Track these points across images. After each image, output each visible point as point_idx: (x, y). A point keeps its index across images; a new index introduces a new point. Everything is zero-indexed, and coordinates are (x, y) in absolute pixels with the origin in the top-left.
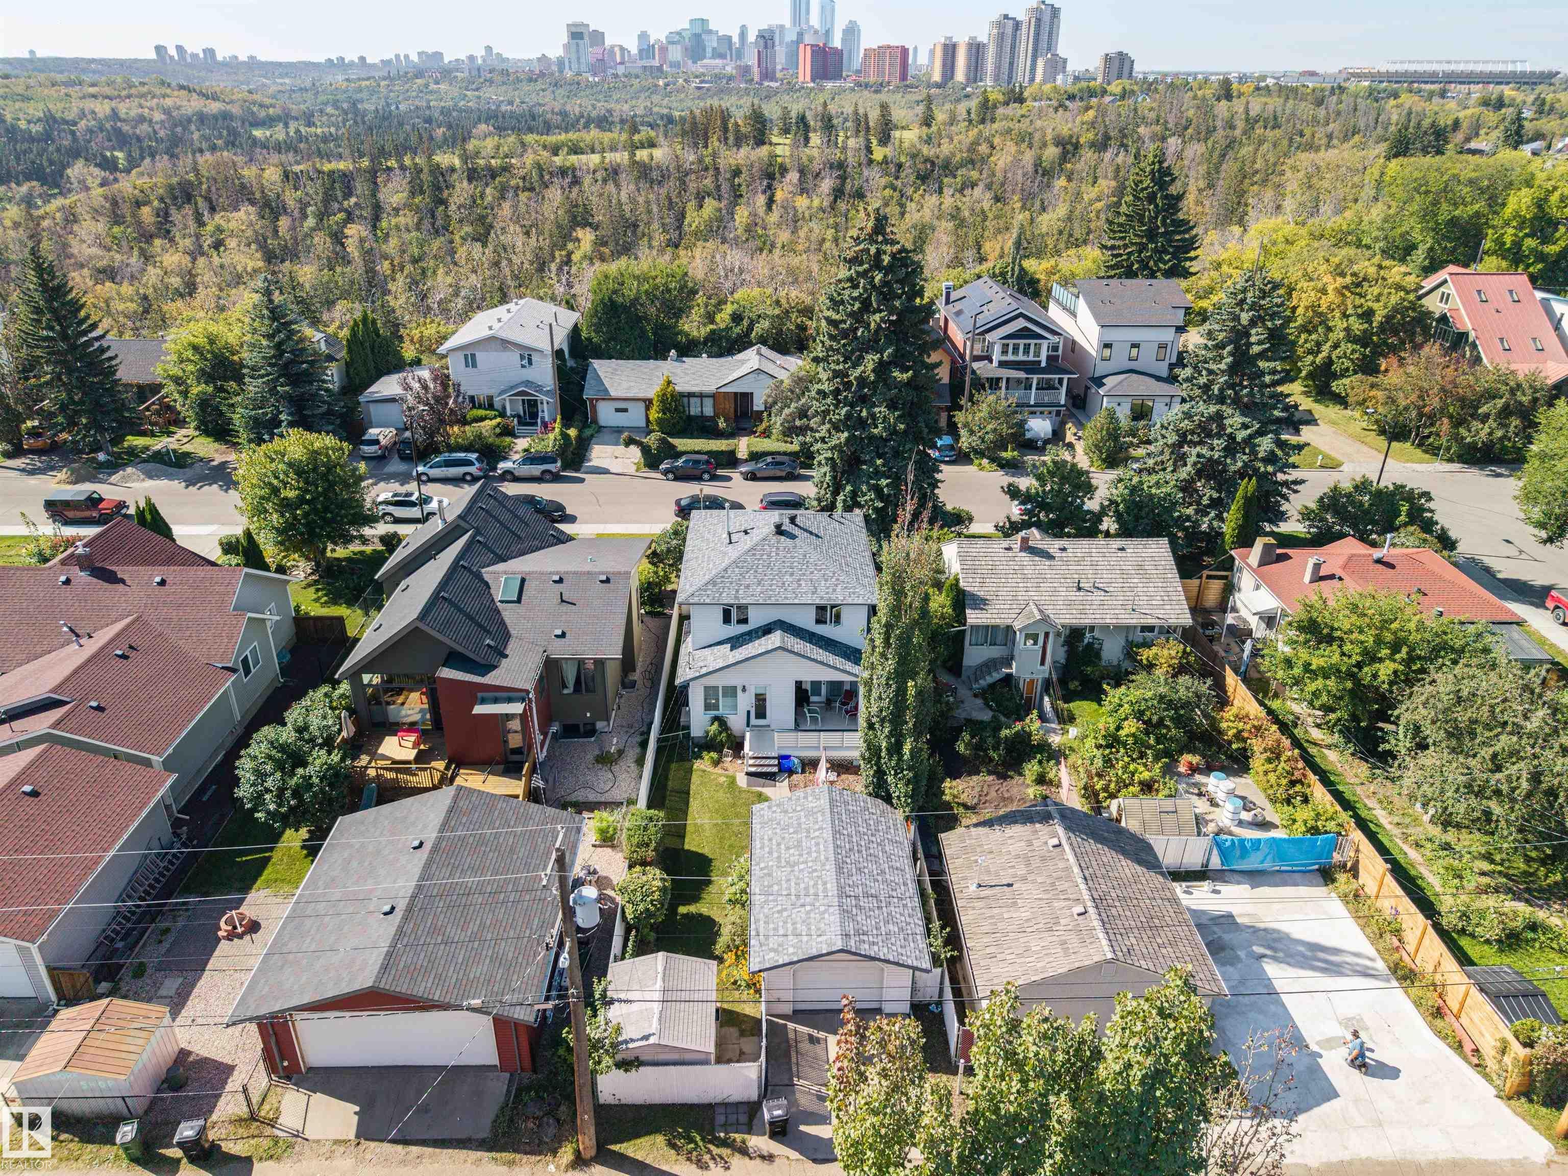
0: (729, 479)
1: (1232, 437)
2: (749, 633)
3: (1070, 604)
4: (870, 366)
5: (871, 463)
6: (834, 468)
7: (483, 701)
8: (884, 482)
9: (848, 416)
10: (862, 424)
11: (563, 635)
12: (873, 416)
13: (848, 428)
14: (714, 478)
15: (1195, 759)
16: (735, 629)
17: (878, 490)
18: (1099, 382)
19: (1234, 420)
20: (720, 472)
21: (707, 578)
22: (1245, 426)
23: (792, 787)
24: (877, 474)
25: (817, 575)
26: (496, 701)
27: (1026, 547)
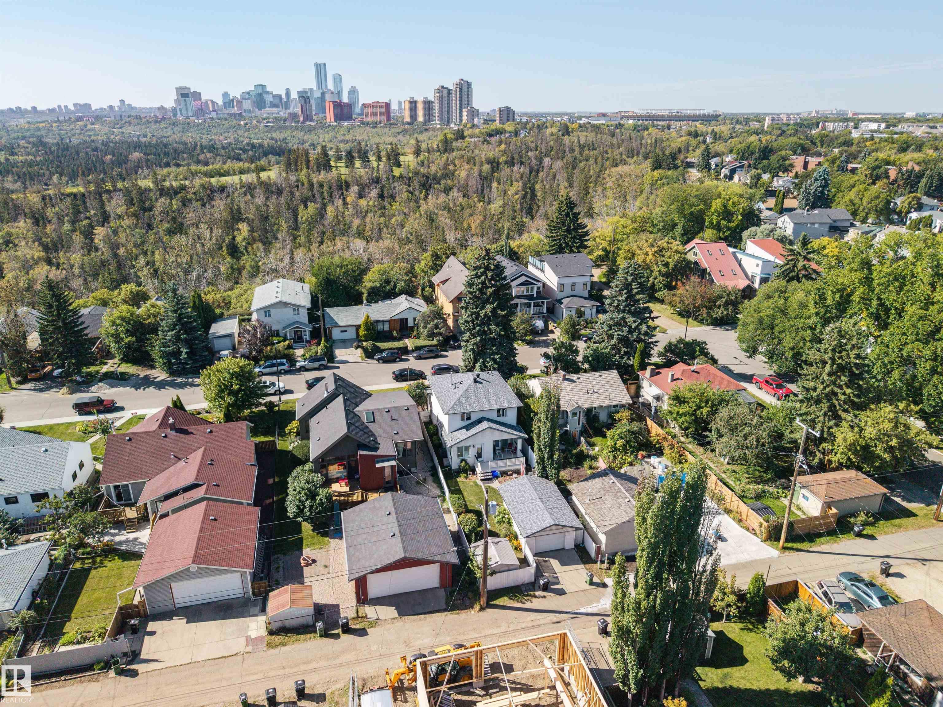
1: (630, 327)
2: (472, 423)
3: (586, 399)
4: (490, 310)
5: (491, 349)
6: (474, 352)
7: (378, 462)
8: (497, 357)
9: (479, 330)
10: (485, 332)
11: (397, 433)
12: (490, 329)
13: (479, 335)
14: (401, 360)
15: (644, 453)
16: (466, 423)
17: (494, 360)
18: (560, 302)
19: (630, 319)
20: (403, 357)
21: (452, 403)
22: (635, 322)
23: (500, 482)
24: (494, 353)
25: (495, 398)
26: (383, 461)
27: (565, 379)
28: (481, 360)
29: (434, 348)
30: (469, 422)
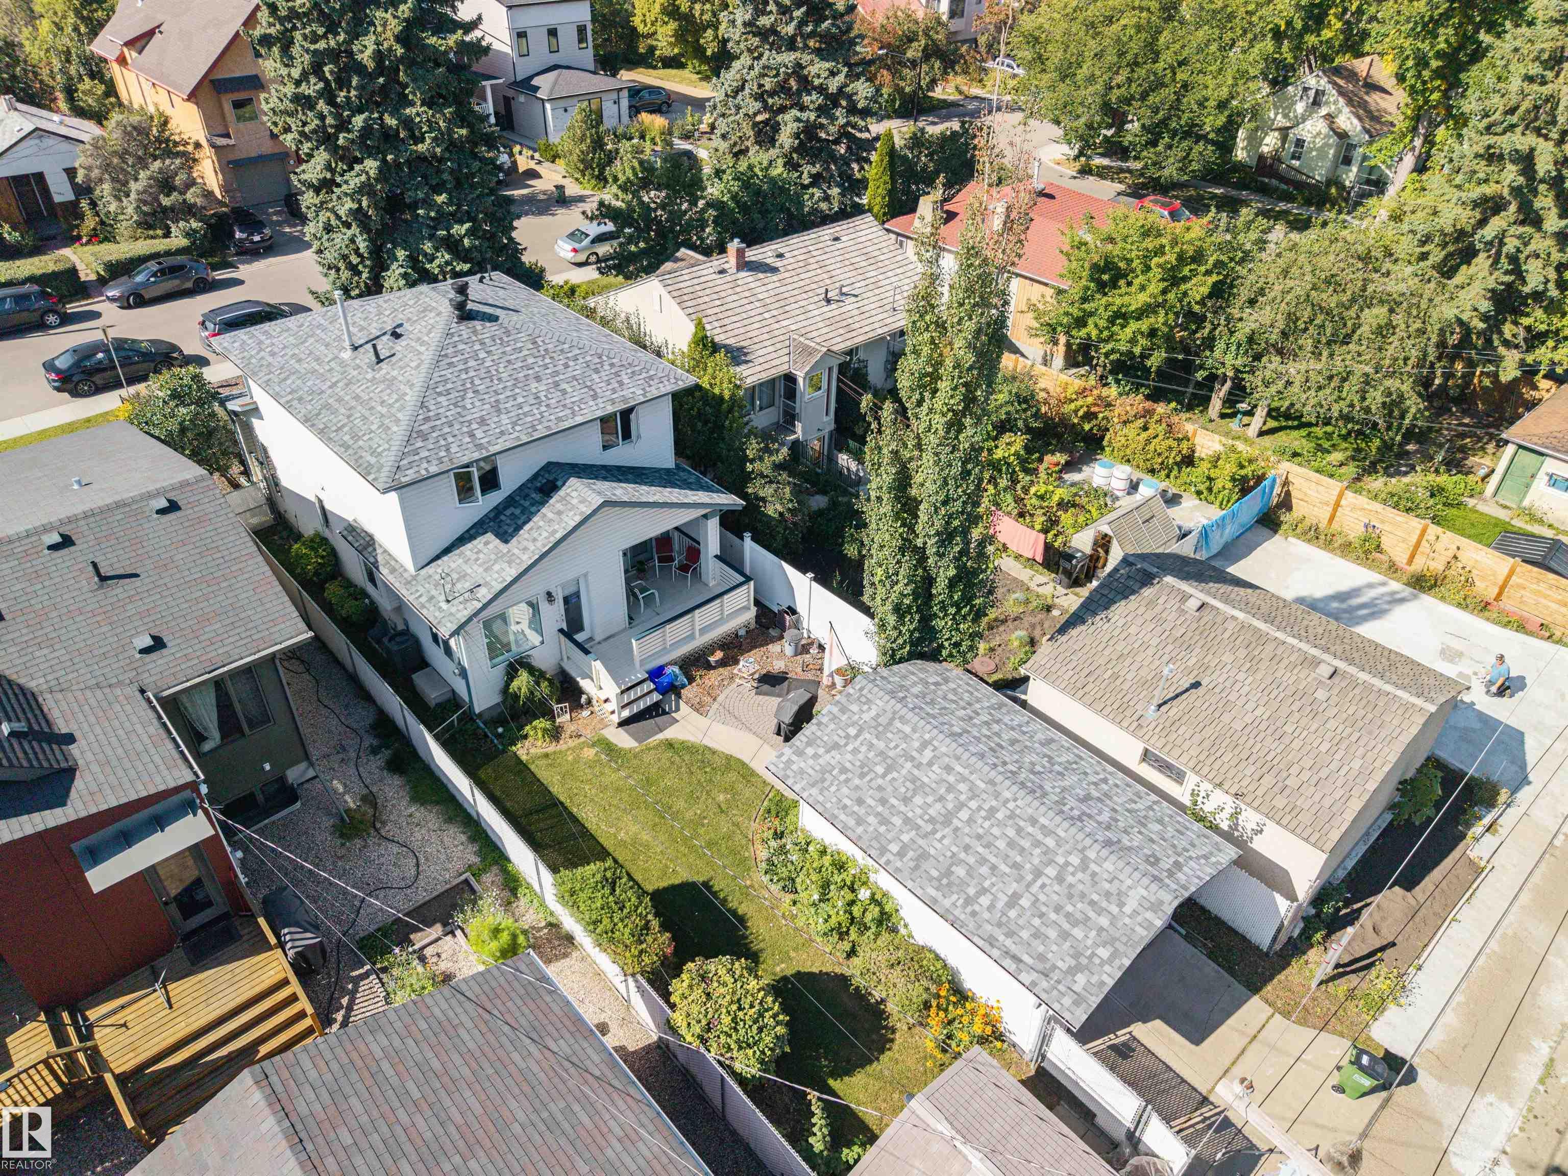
0: (96, 315)
1: (821, 89)
2: (510, 501)
3: (830, 322)
5: (427, 203)
6: (365, 226)
7: (96, 856)
8: (459, 229)
9: (366, 131)
10: (389, 137)
11: (158, 644)
12: (408, 123)
13: (371, 153)
14: (67, 320)
15: (1061, 458)
16: (484, 503)
17: (452, 245)
18: (526, 85)
19: (818, 68)
20: (72, 308)
21: (399, 431)
22: (833, 74)
24: (444, 219)
25: (577, 369)
26: (127, 839)
27: (744, 265)
28: (401, 254)
29: (181, 259)
30: (495, 498)
